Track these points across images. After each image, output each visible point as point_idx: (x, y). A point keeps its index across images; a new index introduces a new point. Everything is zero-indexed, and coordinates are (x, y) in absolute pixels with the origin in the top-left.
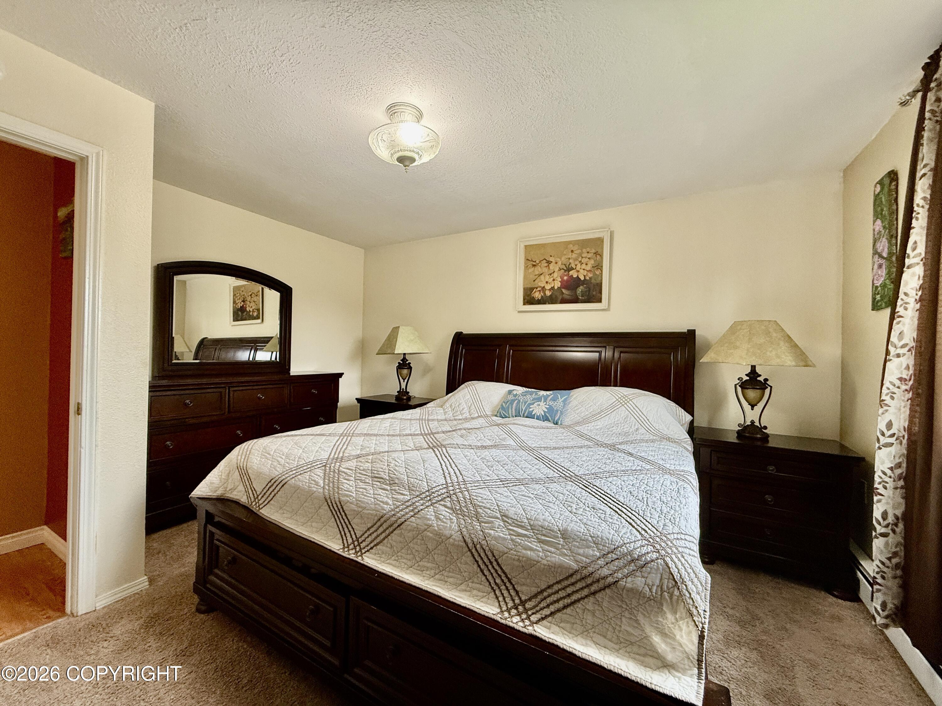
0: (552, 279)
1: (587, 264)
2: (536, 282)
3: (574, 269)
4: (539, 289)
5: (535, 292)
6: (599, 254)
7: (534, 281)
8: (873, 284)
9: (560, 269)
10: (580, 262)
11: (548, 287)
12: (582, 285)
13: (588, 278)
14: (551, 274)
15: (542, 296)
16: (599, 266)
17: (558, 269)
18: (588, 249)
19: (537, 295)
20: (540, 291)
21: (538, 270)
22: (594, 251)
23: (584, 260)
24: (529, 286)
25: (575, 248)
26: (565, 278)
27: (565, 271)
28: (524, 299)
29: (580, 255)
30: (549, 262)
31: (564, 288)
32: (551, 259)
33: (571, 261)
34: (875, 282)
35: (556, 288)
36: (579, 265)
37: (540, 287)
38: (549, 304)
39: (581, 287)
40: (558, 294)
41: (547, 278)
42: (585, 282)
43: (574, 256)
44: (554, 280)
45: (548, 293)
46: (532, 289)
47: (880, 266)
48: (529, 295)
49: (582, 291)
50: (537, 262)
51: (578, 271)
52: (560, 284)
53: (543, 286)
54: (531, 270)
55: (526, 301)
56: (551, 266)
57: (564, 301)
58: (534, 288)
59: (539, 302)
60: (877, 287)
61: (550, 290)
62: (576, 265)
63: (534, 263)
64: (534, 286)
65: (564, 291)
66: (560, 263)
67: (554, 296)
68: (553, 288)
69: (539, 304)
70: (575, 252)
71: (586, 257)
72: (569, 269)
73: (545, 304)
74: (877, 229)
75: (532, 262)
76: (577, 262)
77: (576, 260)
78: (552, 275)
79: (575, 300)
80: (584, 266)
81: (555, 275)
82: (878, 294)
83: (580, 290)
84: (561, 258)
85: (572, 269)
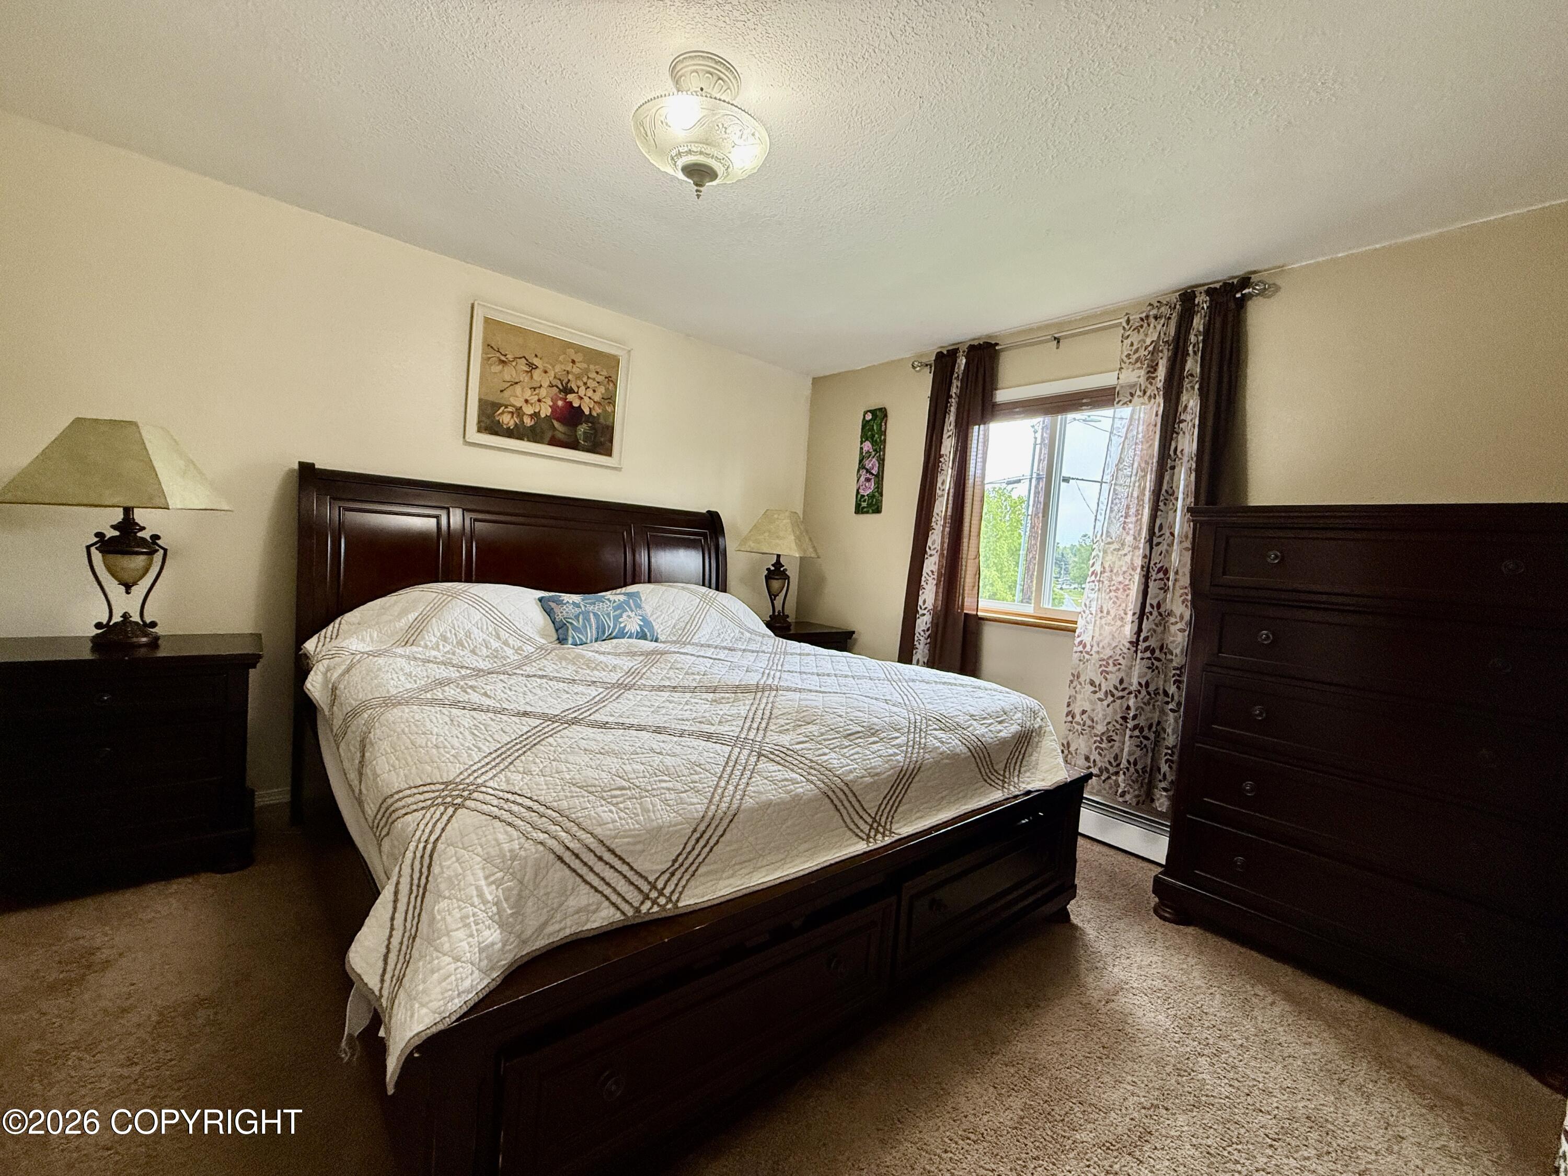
0: (536, 398)
1: (594, 391)
2: (506, 394)
3: (574, 392)
4: (510, 409)
5: (503, 413)
6: (611, 380)
7: (502, 391)
8: (858, 492)
9: (551, 386)
10: (585, 384)
11: (529, 410)
12: (586, 422)
13: (594, 414)
14: (535, 389)
15: (516, 424)
16: (610, 399)
17: (548, 383)
18: (598, 368)
19: (507, 420)
20: (512, 413)
21: (509, 373)
22: (605, 373)
23: (591, 383)
24: (491, 398)
25: (578, 358)
26: (560, 403)
27: (560, 391)
28: (479, 422)
29: (587, 371)
30: (532, 367)
31: (558, 420)
32: (536, 361)
33: (570, 377)
34: (861, 491)
35: (543, 416)
36: (583, 388)
37: (513, 406)
38: (529, 440)
39: (584, 426)
40: (545, 426)
41: (528, 394)
42: (590, 419)
43: (576, 370)
44: (539, 401)
45: (528, 422)
46: (496, 406)
47: (868, 480)
48: (491, 416)
49: (585, 433)
50: (510, 357)
51: (581, 398)
52: (550, 410)
53: (518, 405)
54: (497, 368)
55: (483, 424)
56: (537, 374)
57: (554, 442)
58: (501, 405)
59: (509, 433)
60: (863, 496)
61: (531, 416)
62: (578, 387)
63: (503, 358)
64: (502, 402)
65: (556, 424)
66: (552, 374)
67: (538, 430)
68: (536, 415)
69: (509, 437)
70: (578, 364)
71: (594, 379)
72: (567, 390)
73: (521, 439)
74: (865, 449)
75: (498, 355)
76: (580, 383)
77: (578, 377)
78: (537, 391)
79: (573, 445)
80: (590, 393)
81: (543, 392)
82: (864, 501)
83: (582, 429)
84: (553, 367)
85: (572, 391)
